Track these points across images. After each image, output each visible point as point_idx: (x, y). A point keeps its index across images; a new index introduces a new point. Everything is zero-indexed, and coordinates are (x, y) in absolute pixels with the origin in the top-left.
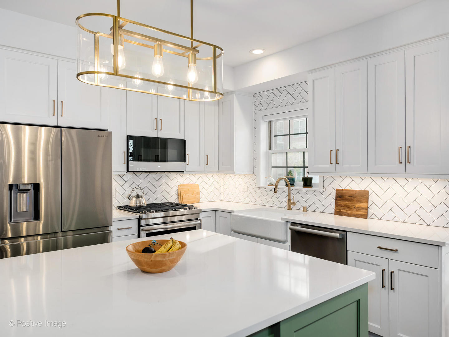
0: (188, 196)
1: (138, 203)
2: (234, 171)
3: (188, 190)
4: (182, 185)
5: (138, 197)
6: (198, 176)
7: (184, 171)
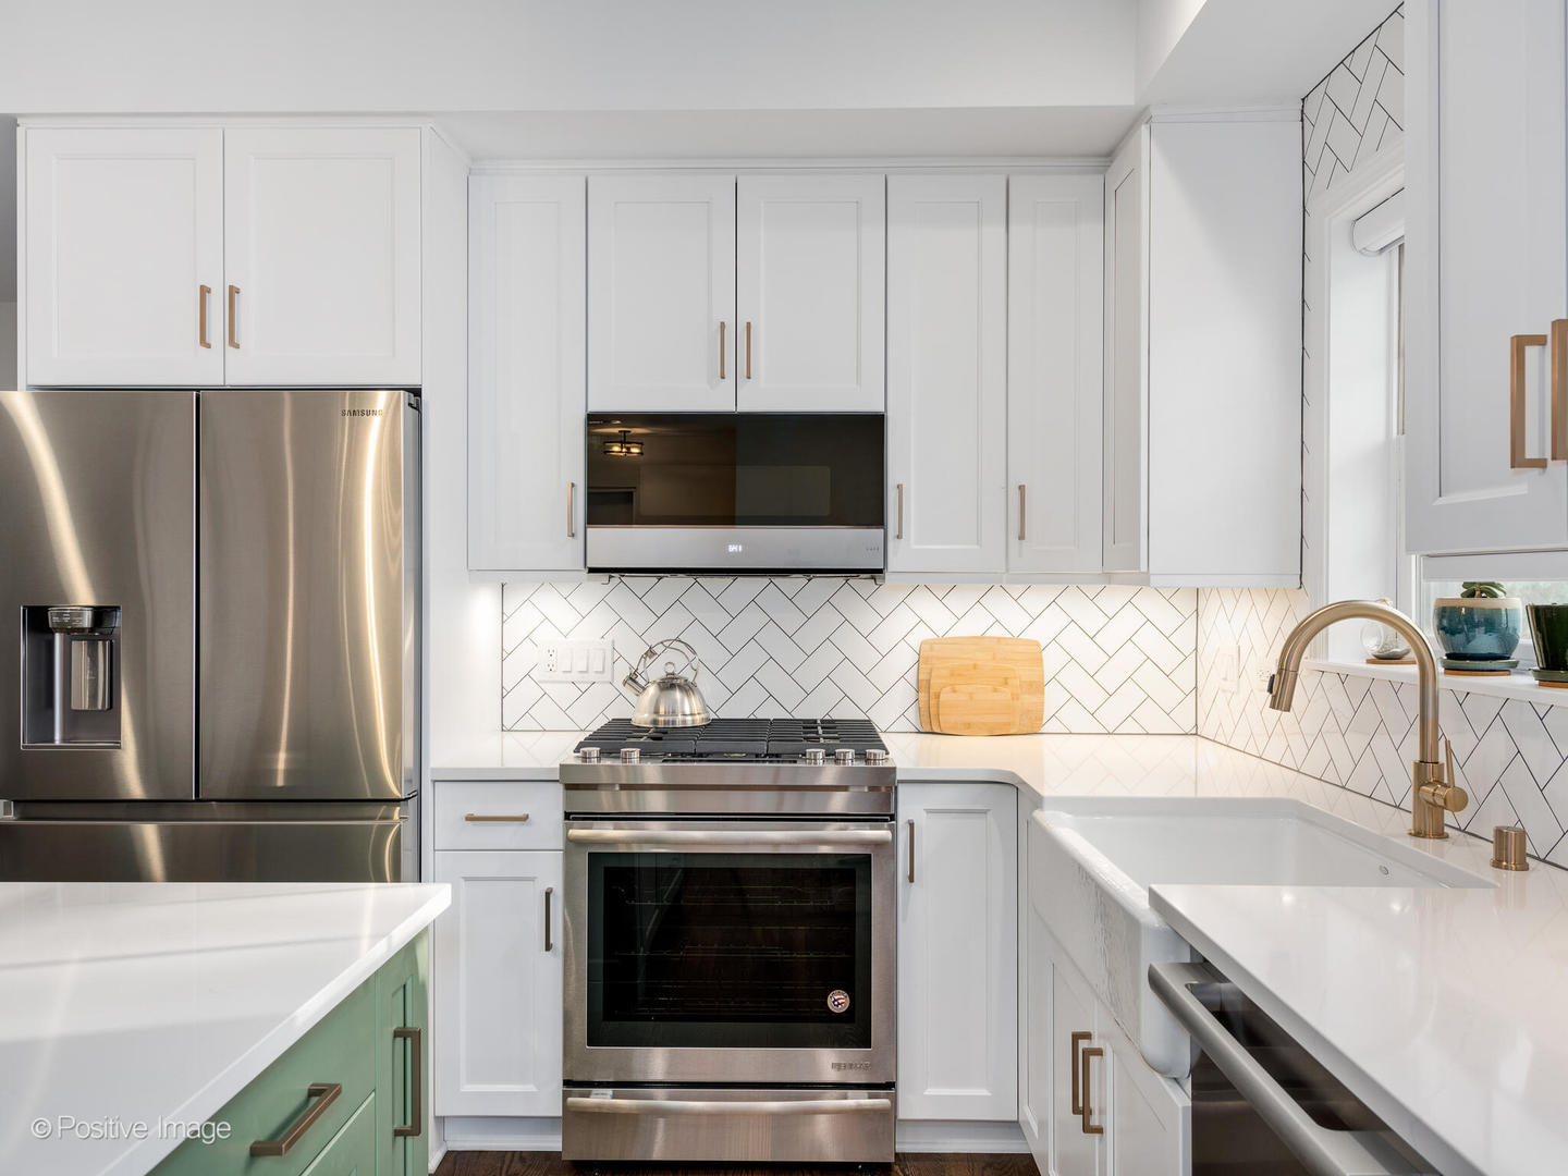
0: (971, 694)
1: (664, 710)
2: (1144, 568)
3: (975, 667)
4: (943, 641)
5: (669, 684)
6: (1036, 600)
7: (880, 571)
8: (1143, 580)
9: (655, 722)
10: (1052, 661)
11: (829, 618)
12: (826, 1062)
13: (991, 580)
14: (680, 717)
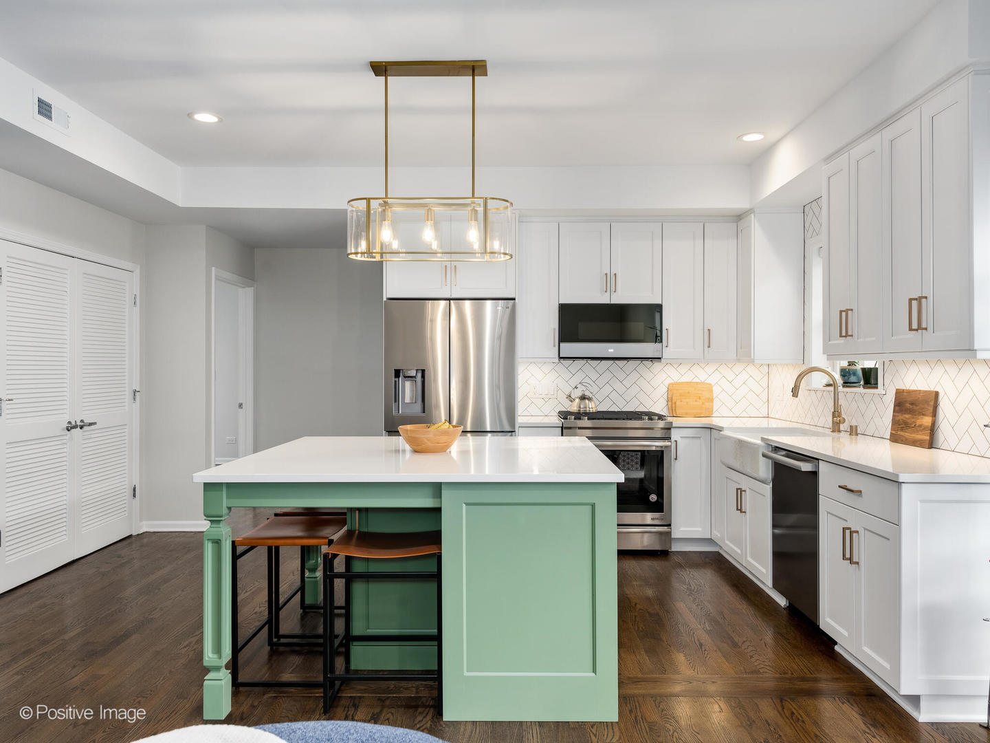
0: (687, 403)
1: (582, 407)
2: (752, 357)
3: (689, 393)
4: (677, 384)
5: (583, 397)
6: (710, 369)
7: (660, 358)
8: (752, 362)
9: (579, 410)
10: (716, 390)
11: (635, 375)
12: (648, 517)
13: (694, 362)
14: (588, 409)
